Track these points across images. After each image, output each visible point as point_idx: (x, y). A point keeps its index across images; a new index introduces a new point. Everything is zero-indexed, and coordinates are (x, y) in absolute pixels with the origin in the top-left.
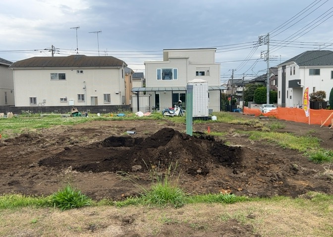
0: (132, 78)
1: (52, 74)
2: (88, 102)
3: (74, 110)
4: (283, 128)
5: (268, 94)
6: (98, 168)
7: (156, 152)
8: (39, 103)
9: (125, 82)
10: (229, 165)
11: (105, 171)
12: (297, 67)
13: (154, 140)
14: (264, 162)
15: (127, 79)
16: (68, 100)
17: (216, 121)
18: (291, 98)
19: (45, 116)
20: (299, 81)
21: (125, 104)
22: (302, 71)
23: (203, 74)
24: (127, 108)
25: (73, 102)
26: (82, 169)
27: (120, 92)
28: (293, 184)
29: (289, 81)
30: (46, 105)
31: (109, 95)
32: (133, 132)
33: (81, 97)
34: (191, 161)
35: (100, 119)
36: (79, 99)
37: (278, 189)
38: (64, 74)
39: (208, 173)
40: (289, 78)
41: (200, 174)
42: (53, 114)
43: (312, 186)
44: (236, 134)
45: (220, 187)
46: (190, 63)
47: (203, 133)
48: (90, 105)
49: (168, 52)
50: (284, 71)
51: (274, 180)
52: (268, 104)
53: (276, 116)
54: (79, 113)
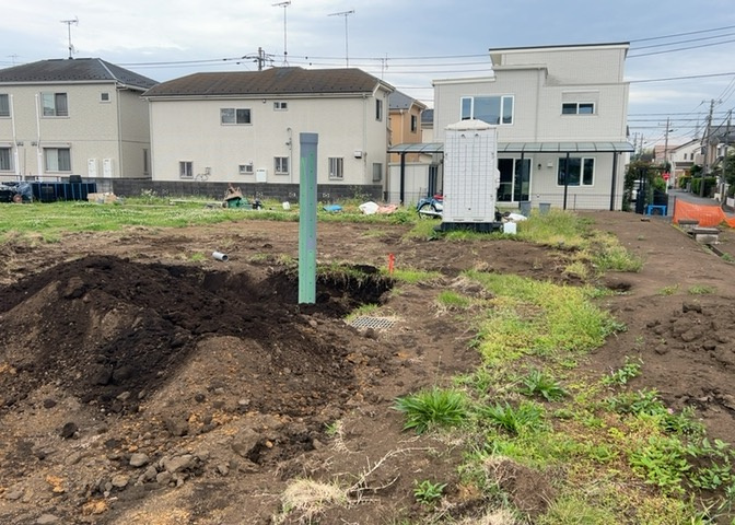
0: (418, 123)
1: (223, 110)
2: (295, 176)
3: (231, 192)
8: (198, 176)
16: (254, 169)
21: (382, 183)
25: (264, 175)
27: (366, 155)
30: (212, 179)
31: (340, 162)
33: (282, 164)
36: (277, 167)
47: (374, 271)
49: (500, 55)
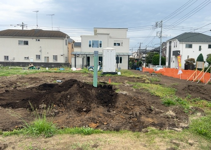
0: (73, 46)
1: (19, 41)
2: (42, 60)
3: (31, 65)
4: (159, 82)
5: (160, 59)
6: (17, 105)
7: (58, 96)
8: (10, 60)
9: (68, 48)
10: (107, 106)
11: (21, 107)
12: (178, 42)
13: (61, 87)
14: (131, 104)
15: (70, 46)
16: (29, 58)
17: (120, 76)
18: (174, 62)
19: (11, 68)
20: (179, 51)
21: (67, 62)
22: (181, 45)
23: (119, 44)
24: (68, 65)
25: (33, 59)
26: (5, 106)
27: (64, 54)
28: (143, 121)
29: (173, 51)
30: (15, 61)
31: (56, 56)
32: (61, 81)
33: (38, 57)
34: (81, 102)
35: (46, 72)
36: (37, 58)
37: (132, 124)
38: (28, 41)
39: (90, 111)
40: (173, 49)
41: (85, 111)
42: (17, 67)
43: (156, 122)
44: (128, 84)
45: (92, 121)
46: (110, 37)
47: (106, 83)
48: (44, 62)
49: (97, 30)
50: (170, 45)
51: (132, 117)
52: (160, 65)
53: (162, 73)
54: (34, 67)
